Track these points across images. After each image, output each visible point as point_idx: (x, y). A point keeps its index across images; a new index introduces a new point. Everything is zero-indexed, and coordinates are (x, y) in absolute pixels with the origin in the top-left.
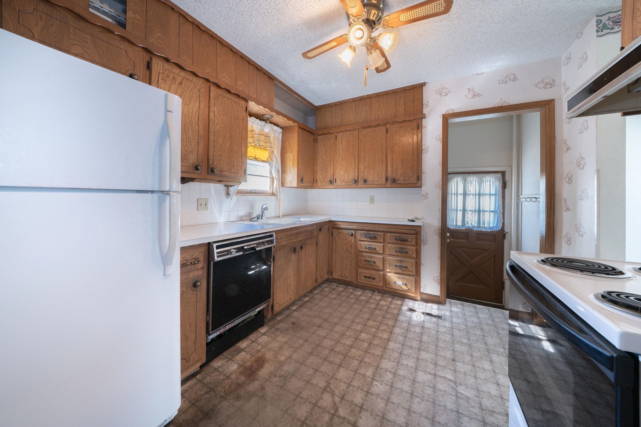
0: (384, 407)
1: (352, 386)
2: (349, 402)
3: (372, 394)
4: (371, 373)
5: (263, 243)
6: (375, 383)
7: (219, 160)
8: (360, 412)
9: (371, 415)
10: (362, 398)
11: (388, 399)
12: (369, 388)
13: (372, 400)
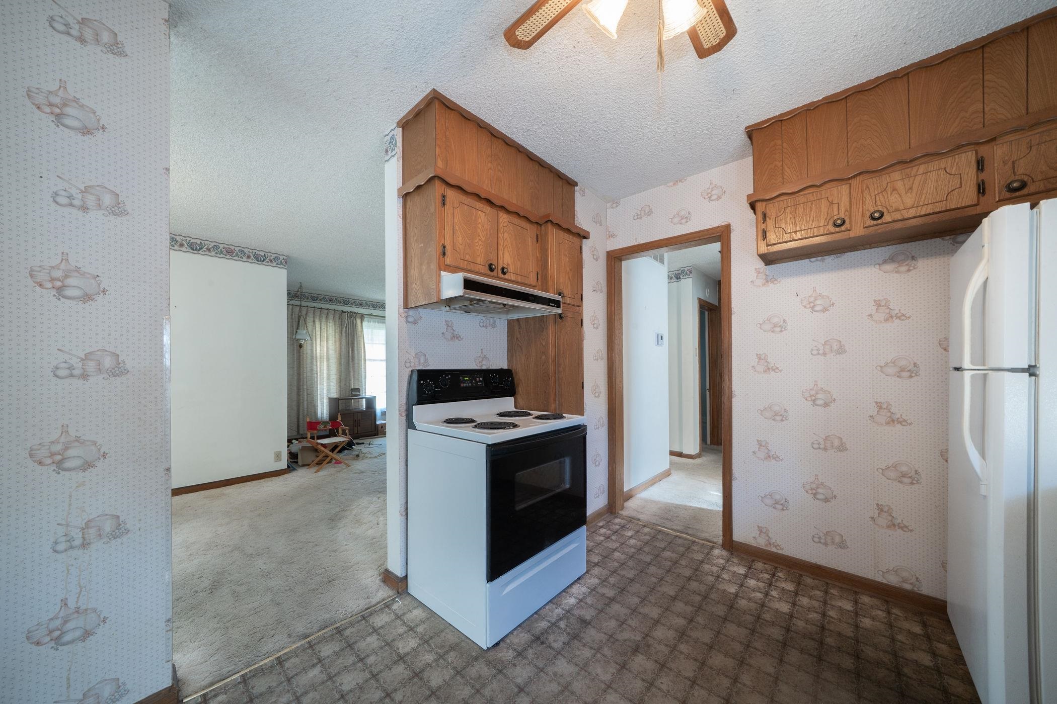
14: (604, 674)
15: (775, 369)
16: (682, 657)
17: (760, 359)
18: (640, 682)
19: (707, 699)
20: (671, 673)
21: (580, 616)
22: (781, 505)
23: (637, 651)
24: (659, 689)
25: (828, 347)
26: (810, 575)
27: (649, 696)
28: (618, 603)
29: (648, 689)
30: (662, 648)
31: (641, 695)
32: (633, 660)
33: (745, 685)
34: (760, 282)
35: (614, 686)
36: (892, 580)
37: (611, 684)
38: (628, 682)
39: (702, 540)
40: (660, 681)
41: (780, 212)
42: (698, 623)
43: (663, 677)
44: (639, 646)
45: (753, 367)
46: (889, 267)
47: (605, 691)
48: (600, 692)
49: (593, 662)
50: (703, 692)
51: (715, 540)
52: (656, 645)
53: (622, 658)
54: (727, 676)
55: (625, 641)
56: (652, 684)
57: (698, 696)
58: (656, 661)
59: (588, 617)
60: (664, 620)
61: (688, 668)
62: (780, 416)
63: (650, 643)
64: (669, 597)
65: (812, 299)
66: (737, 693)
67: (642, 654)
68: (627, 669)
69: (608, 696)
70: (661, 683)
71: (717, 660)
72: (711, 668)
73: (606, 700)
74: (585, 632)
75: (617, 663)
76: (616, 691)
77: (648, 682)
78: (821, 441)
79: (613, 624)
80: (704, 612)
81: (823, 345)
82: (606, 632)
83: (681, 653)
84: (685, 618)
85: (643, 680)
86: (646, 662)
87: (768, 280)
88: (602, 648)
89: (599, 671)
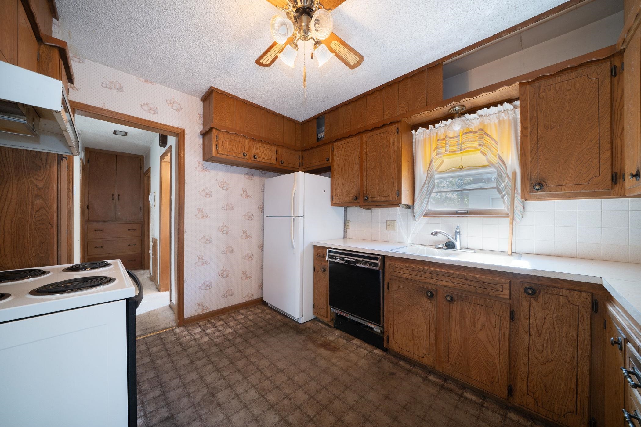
0: (253, 412)
1: (285, 398)
2: (272, 390)
3: (268, 409)
4: (290, 421)
5: (366, 262)
6: (277, 418)
7: (371, 189)
8: (260, 394)
9: (253, 400)
10: (269, 400)
11: (256, 420)
12: (275, 410)
13: (264, 407)
14: (218, 418)
15: (207, 217)
16: (230, 376)
17: (199, 211)
18: (233, 400)
19: (255, 377)
20: (237, 384)
21: (160, 420)
22: (209, 286)
23: (214, 395)
24: (242, 393)
25: (228, 206)
26: (222, 314)
27: (243, 399)
28: (169, 391)
29: (239, 398)
30: (220, 382)
31: (241, 403)
32: (219, 399)
33: (256, 362)
34: (200, 169)
35: (228, 415)
36: (247, 299)
37: (227, 416)
38: (230, 407)
39: (163, 330)
40: (238, 391)
41: (224, 139)
42: (216, 361)
43: (236, 389)
44: (211, 392)
45: (196, 215)
46: (247, 176)
47: (230, 421)
48: (228, 424)
49: (205, 422)
50: (252, 377)
51: (170, 326)
52: (216, 384)
53: (214, 404)
54: (249, 365)
55: (203, 398)
56: (238, 396)
57: (253, 379)
58: (226, 388)
59: (167, 415)
60: (203, 373)
61: (238, 377)
62: (208, 241)
63: (213, 386)
64: (190, 364)
65: (222, 184)
66: (258, 366)
67: (218, 393)
68: (222, 404)
69: (233, 420)
70: (239, 391)
71: (240, 364)
72: (243, 368)
73: (235, 422)
74: (177, 421)
75: (215, 408)
76: (232, 415)
77: (236, 397)
78: (225, 250)
79: (185, 400)
80: (211, 355)
81: (226, 205)
82: (188, 407)
83: (228, 375)
84: (209, 364)
85: (233, 399)
86: (223, 393)
87: (205, 169)
88: (198, 414)
89: (214, 420)
